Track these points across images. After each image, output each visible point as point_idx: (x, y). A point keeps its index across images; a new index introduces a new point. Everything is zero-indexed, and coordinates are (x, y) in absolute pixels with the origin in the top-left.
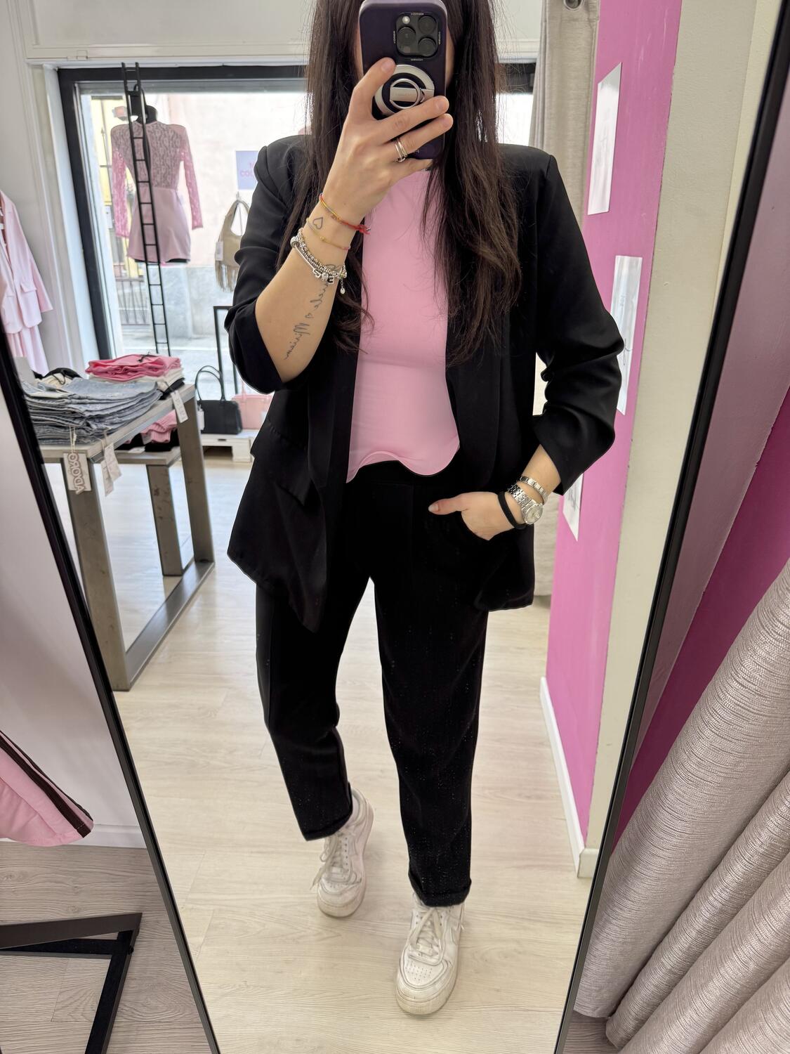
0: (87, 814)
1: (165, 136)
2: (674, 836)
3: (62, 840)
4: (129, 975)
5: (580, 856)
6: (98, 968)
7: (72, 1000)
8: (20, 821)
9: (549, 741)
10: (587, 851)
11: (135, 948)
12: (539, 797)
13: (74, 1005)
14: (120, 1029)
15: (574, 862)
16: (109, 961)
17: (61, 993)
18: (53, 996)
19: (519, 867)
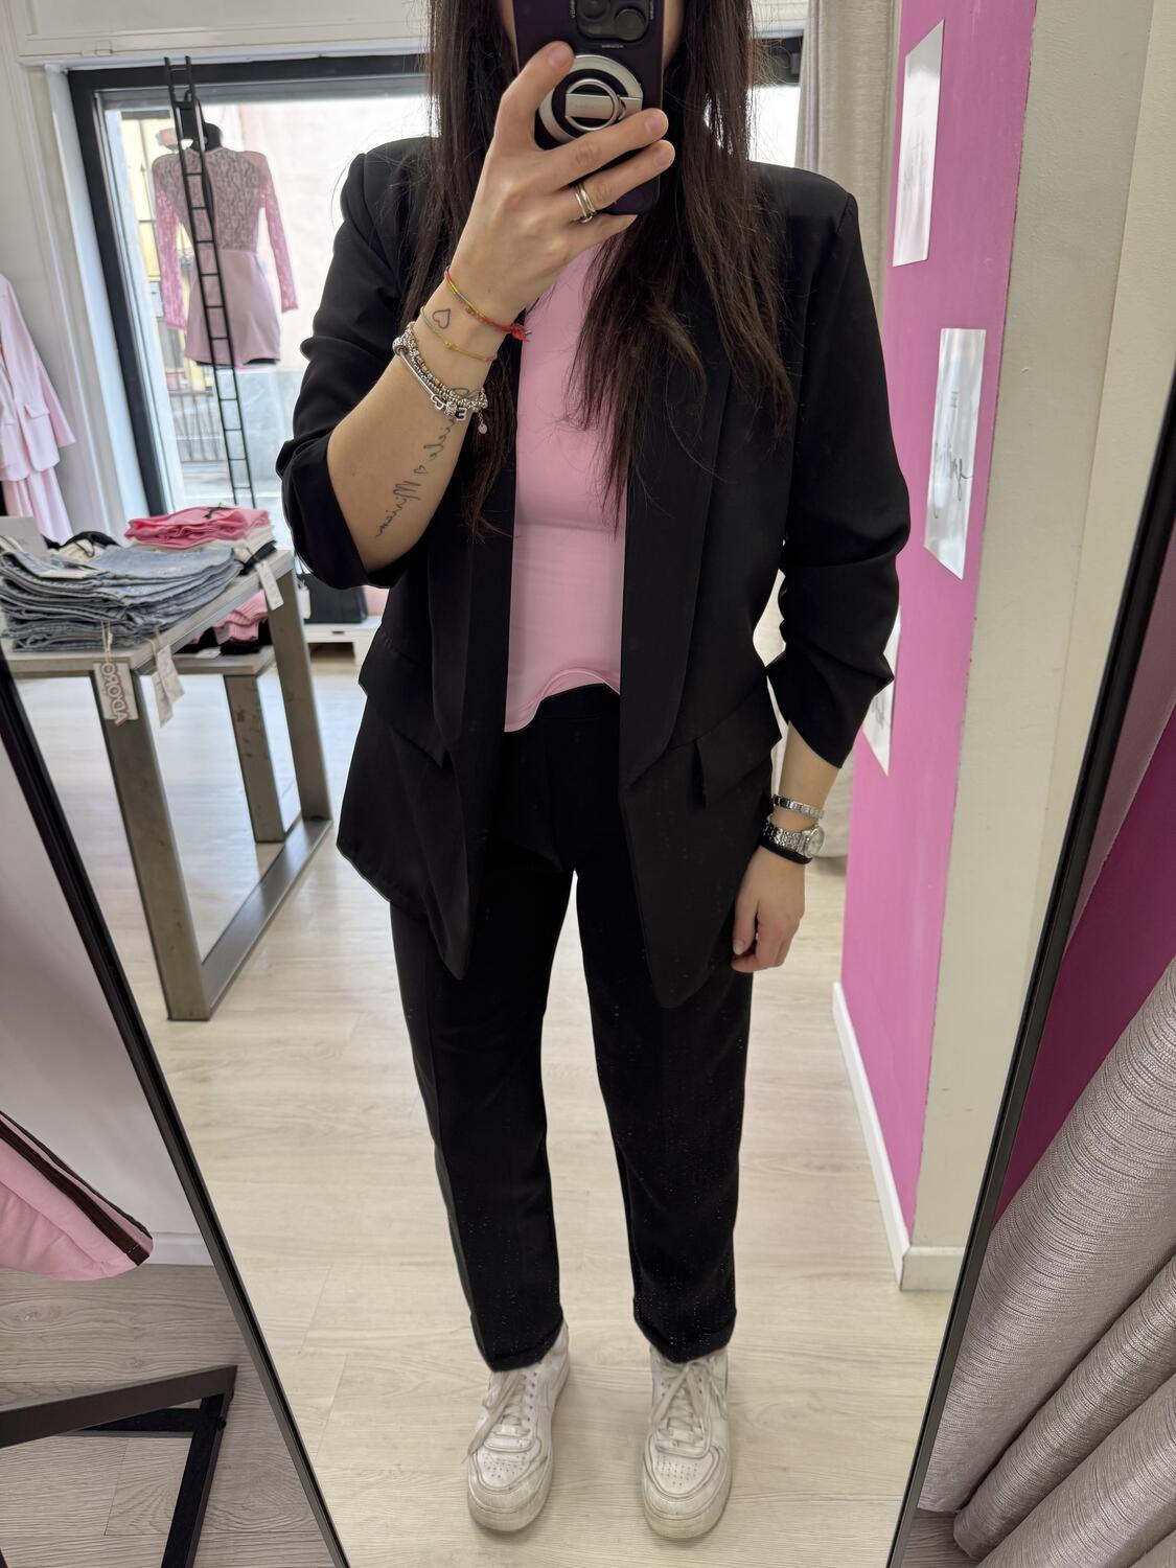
0: (143, 1229)
1: (235, 170)
2: (1070, 1257)
3: (105, 1270)
4: (220, 1462)
5: (904, 1258)
6: (174, 1451)
7: (135, 1502)
8: (37, 1244)
9: (848, 1078)
10: (915, 1250)
11: (228, 1420)
12: (837, 1168)
13: (138, 1510)
14: (210, 1545)
15: (892, 1266)
16: (190, 1440)
17: (117, 1492)
18: (105, 1497)
19: (811, 1277)
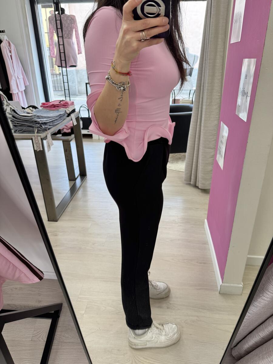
0: (42, 272)
1: (68, 19)
3: (33, 281)
4: (58, 325)
5: (221, 286)
6: (46, 323)
7: (38, 334)
8: (17, 275)
9: (208, 242)
10: (223, 284)
11: (60, 316)
12: (205, 263)
13: (39, 335)
14: (55, 345)
15: (217, 287)
16: (51, 320)
17: (34, 331)
18: (31, 332)
19: (198, 289)
